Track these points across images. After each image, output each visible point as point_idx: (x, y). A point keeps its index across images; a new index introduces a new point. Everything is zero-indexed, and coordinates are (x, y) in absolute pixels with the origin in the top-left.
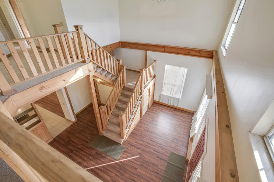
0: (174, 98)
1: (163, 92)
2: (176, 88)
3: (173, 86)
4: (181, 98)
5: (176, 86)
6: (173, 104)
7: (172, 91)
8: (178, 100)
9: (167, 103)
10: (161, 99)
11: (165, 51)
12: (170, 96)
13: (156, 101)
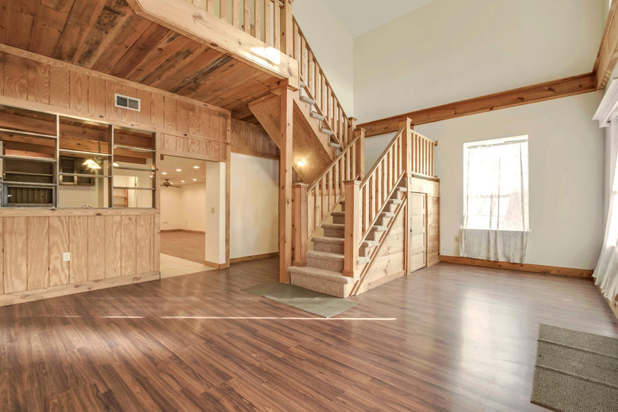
0: (504, 233)
1: (465, 222)
2: (505, 203)
3: (496, 199)
4: (527, 229)
5: (503, 196)
6: (506, 257)
7: (495, 213)
8: (520, 238)
9: (484, 258)
10: (463, 246)
11: (456, 114)
12: (492, 231)
13: (449, 257)
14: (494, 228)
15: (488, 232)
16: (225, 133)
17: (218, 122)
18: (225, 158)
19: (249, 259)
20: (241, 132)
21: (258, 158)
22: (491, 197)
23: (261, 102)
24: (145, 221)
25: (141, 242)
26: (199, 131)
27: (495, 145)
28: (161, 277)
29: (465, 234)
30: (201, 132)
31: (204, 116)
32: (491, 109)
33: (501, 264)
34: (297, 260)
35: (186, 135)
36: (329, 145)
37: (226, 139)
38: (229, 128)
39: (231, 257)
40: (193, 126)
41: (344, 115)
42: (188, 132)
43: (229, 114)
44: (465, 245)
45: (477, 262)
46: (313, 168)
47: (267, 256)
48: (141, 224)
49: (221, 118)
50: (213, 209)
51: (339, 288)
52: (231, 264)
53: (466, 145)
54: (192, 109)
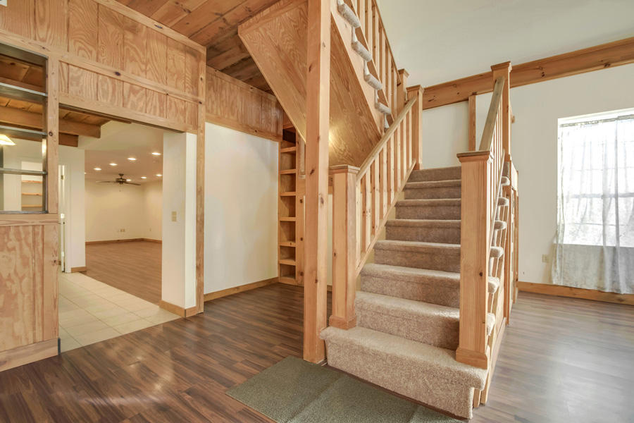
1: (560, 234)
2: (627, 205)
3: (611, 200)
5: (624, 196)
6: (632, 287)
9: (592, 287)
10: (558, 269)
11: (544, 76)
12: (608, 247)
13: (532, 284)
14: (611, 243)
15: (601, 250)
16: (195, 83)
17: (183, 62)
18: (196, 127)
19: (236, 292)
20: (223, 92)
21: (250, 136)
22: (603, 197)
23: (264, 18)
24: (19, 240)
25: (9, 284)
26: (146, 72)
27: (606, 121)
28: (63, 350)
29: (561, 251)
30: (149, 74)
31: (158, 47)
32: (607, 65)
33: (621, 297)
34: (339, 313)
35: (118, 74)
36: (377, 107)
37: (197, 95)
38: (203, 76)
39: (205, 292)
40: (133, 60)
41: (393, 64)
42: (123, 69)
43: (203, 51)
44: (561, 268)
45: (580, 292)
46: (343, 148)
47: (262, 285)
48: (10, 244)
49: (188, 55)
50: (174, 213)
51: (454, 394)
52: (206, 303)
53: (561, 121)
54: (134, 28)
